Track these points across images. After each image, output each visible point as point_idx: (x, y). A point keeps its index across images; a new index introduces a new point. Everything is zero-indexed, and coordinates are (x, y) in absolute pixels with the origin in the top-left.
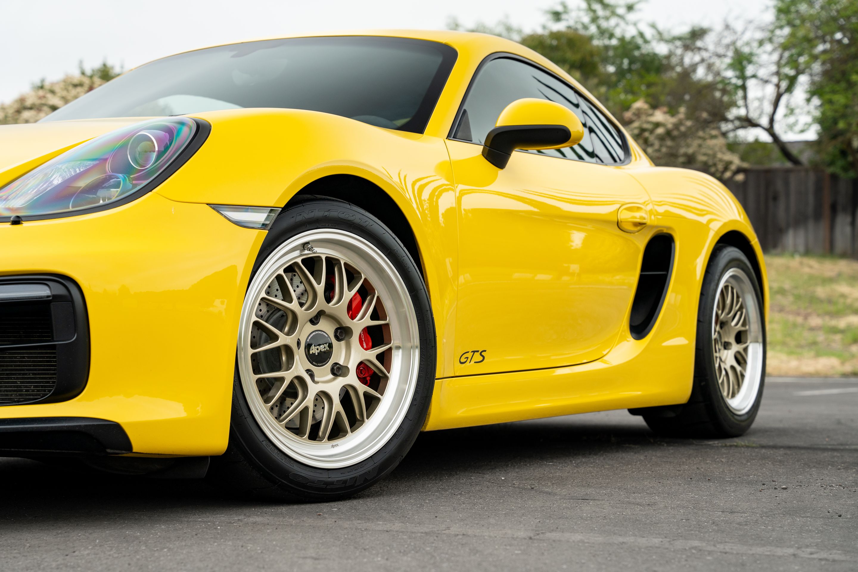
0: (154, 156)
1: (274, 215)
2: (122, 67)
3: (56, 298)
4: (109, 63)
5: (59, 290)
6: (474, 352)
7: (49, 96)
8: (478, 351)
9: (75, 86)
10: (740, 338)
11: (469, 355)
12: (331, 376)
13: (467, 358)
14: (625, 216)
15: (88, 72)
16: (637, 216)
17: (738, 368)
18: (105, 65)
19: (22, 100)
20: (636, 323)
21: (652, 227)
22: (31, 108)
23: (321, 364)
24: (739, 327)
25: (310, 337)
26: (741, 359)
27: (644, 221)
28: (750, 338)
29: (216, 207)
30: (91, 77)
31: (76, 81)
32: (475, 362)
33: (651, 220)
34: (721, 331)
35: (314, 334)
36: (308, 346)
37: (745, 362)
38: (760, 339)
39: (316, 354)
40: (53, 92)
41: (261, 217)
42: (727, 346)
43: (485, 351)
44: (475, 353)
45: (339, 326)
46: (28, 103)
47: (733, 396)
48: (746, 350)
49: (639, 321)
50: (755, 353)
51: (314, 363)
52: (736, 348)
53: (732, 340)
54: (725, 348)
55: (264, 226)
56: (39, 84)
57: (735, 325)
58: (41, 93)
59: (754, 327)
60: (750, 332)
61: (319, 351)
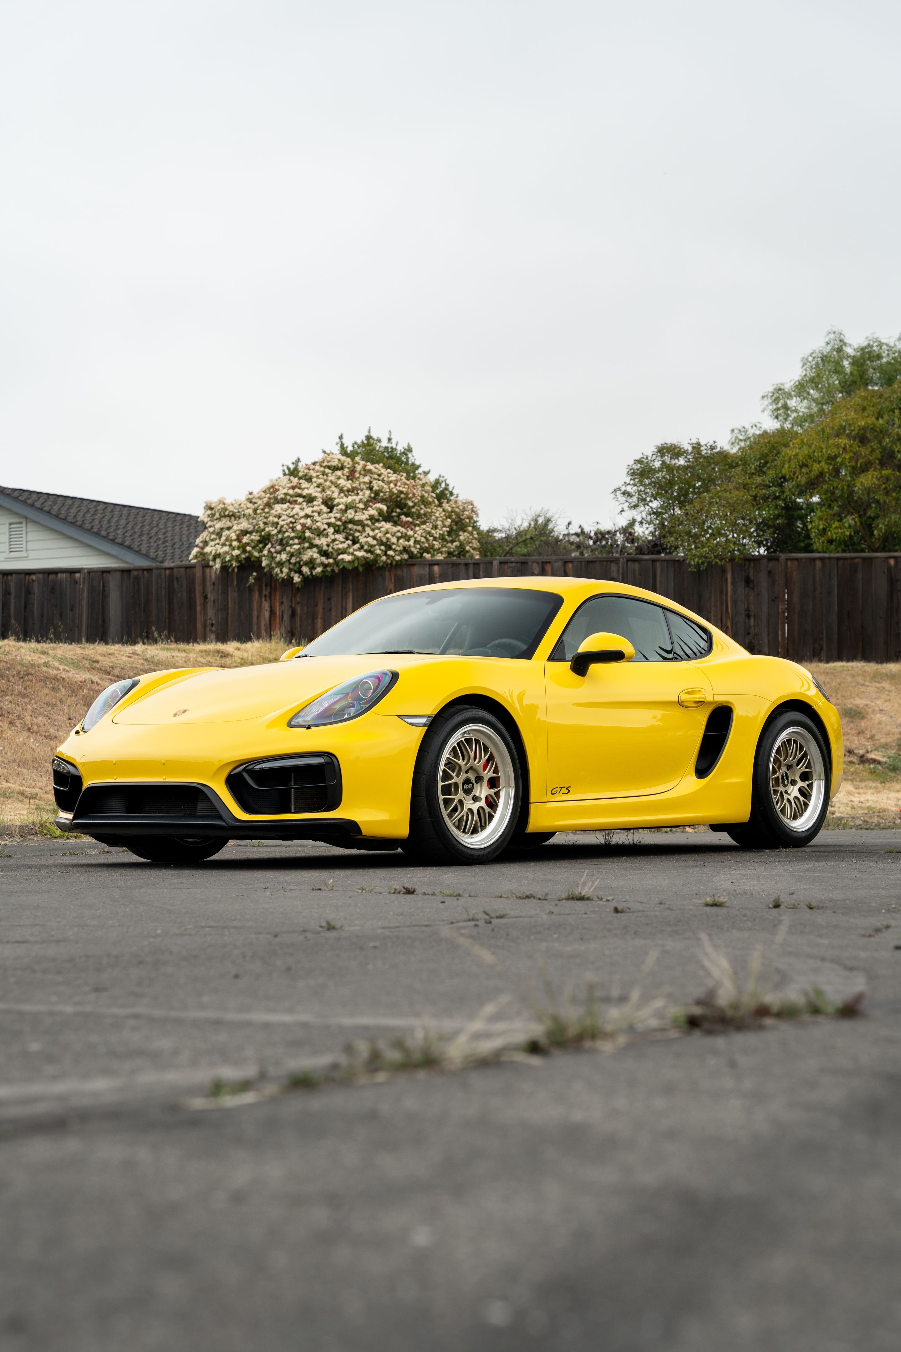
0: (371, 691)
1: (431, 719)
2: (390, 440)
3: (326, 763)
4: (374, 435)
5: (328, 760)
7: (305, 484)
8: (565, 787)
9: (335, 469)
10: (805, 776)
11: (559, 790)
12: (473, 802)
13: (557, 791)
14: (684, 697)
15: (350, 449)
16: (697, 697)
17: (802, 799)
18: (368, 438)
19: (272, 489)
20: (701, 767)
21: (710, 703)
22: (283, 501)
23: (468, 794)
24: (804, 769)
25: (464, 780)
26: (805, 793)
27: (703, 700)
28: (814, 777)
29: (400, 717)
30: (352, 455)
31: (335, 463)
32: (562, 793)
33: (710, 699)
34: (788, 772)
35: (465, 778)
37: (810, 795)
38: (823, 777)
39: (467, 789)
40: (309, 479)
41: (423, 721)
42: (794, 783)
43: (570, 787)
44: (562, 788)
45: (477, 776)
46: (280, 495)
47: (795, 817)
48: (810, 786)
49: (704, 766)
50: (819, 787)
51: (465, 793)
52: (800, 784)
53: (798, 779)
54: (792, 785)
55: (425, 725)
56: (292, 467)
57: (801, 769)
58: (295, 480)
59: (818, 767)
60: (815, 772)
61: (468, 787)
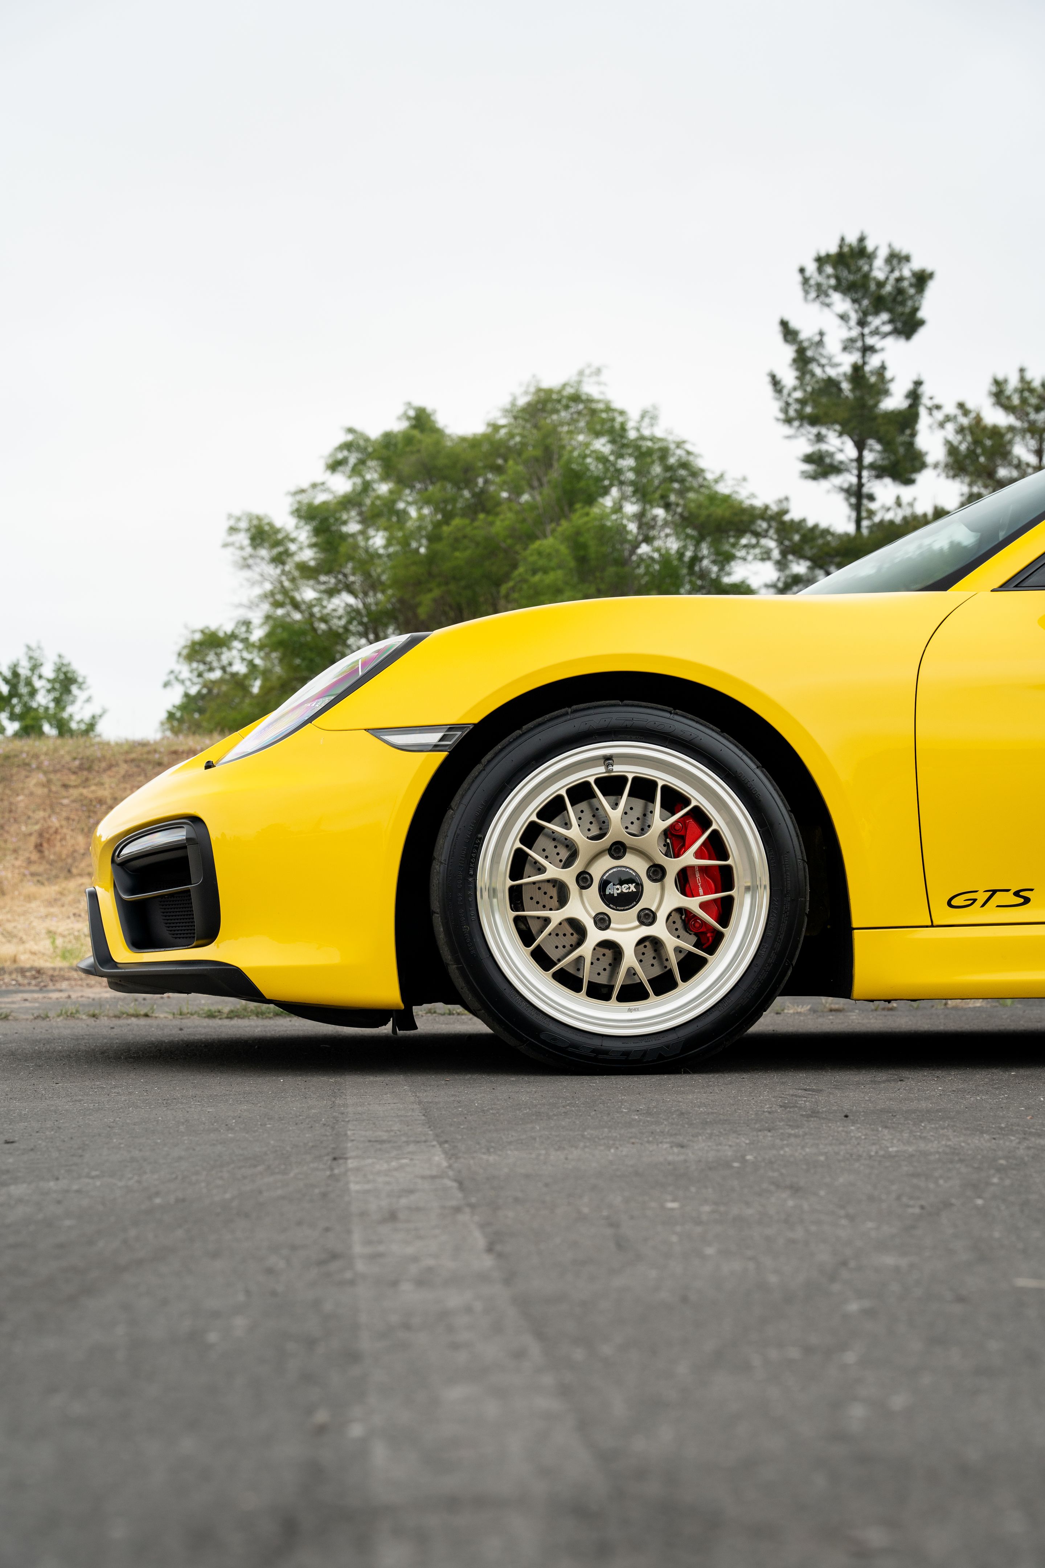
6: (994, 892)
8: (1008, 890)
11: (982, 897)
12: (637, 923)
13: (975, 900)
23: (622, 908)
25: (608, 874)
32: (998, 906)
35: (614, 870)
36: (603, 885)
39: (615, 895)
43: (1032, 890)
44: (998, 893)
45: (652, 864)
51: (612, 906)
61: (619, 891)
